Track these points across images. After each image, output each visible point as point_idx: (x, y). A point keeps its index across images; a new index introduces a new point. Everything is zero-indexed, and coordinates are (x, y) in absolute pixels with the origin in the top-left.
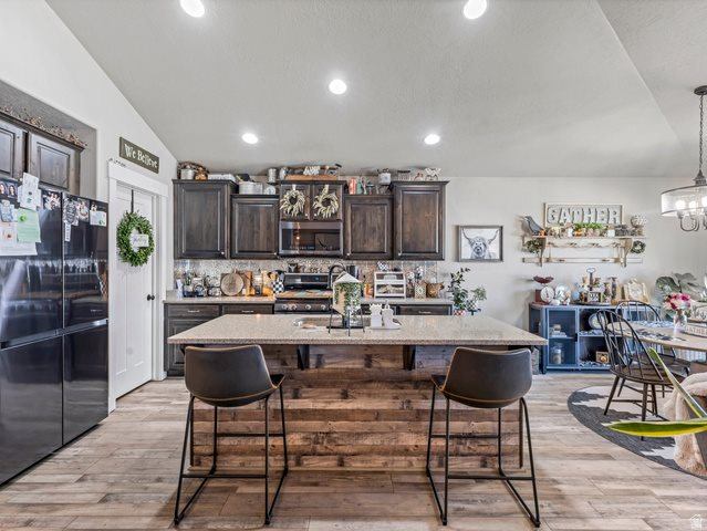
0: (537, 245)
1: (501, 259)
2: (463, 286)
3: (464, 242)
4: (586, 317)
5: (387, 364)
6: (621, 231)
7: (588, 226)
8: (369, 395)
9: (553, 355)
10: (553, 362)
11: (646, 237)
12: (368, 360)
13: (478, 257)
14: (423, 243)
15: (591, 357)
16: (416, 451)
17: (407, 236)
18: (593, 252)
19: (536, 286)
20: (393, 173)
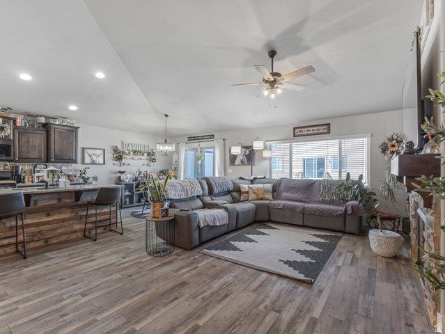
0: (119, 158)
1: (104, 163)
2: (87, 176)
3: (86, 155)
4: (137, 186)
5: (68, 201)
6: (149, 154)
7: (138, 151)
8: (60, 213)
9: (126, 201)
10: (125, 204)
11: (157, 157)
12: (60, 200)
13: (93, 163)
14: (66, 155)
15: (139, 201)
16: (80, 230)
17: (56, 151)
18: (140, 161)
19: (119, 175)
20: (46, 118)
